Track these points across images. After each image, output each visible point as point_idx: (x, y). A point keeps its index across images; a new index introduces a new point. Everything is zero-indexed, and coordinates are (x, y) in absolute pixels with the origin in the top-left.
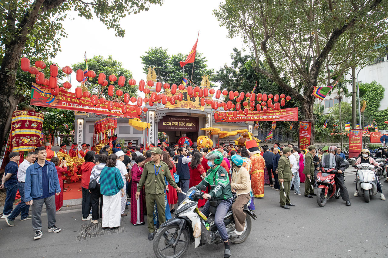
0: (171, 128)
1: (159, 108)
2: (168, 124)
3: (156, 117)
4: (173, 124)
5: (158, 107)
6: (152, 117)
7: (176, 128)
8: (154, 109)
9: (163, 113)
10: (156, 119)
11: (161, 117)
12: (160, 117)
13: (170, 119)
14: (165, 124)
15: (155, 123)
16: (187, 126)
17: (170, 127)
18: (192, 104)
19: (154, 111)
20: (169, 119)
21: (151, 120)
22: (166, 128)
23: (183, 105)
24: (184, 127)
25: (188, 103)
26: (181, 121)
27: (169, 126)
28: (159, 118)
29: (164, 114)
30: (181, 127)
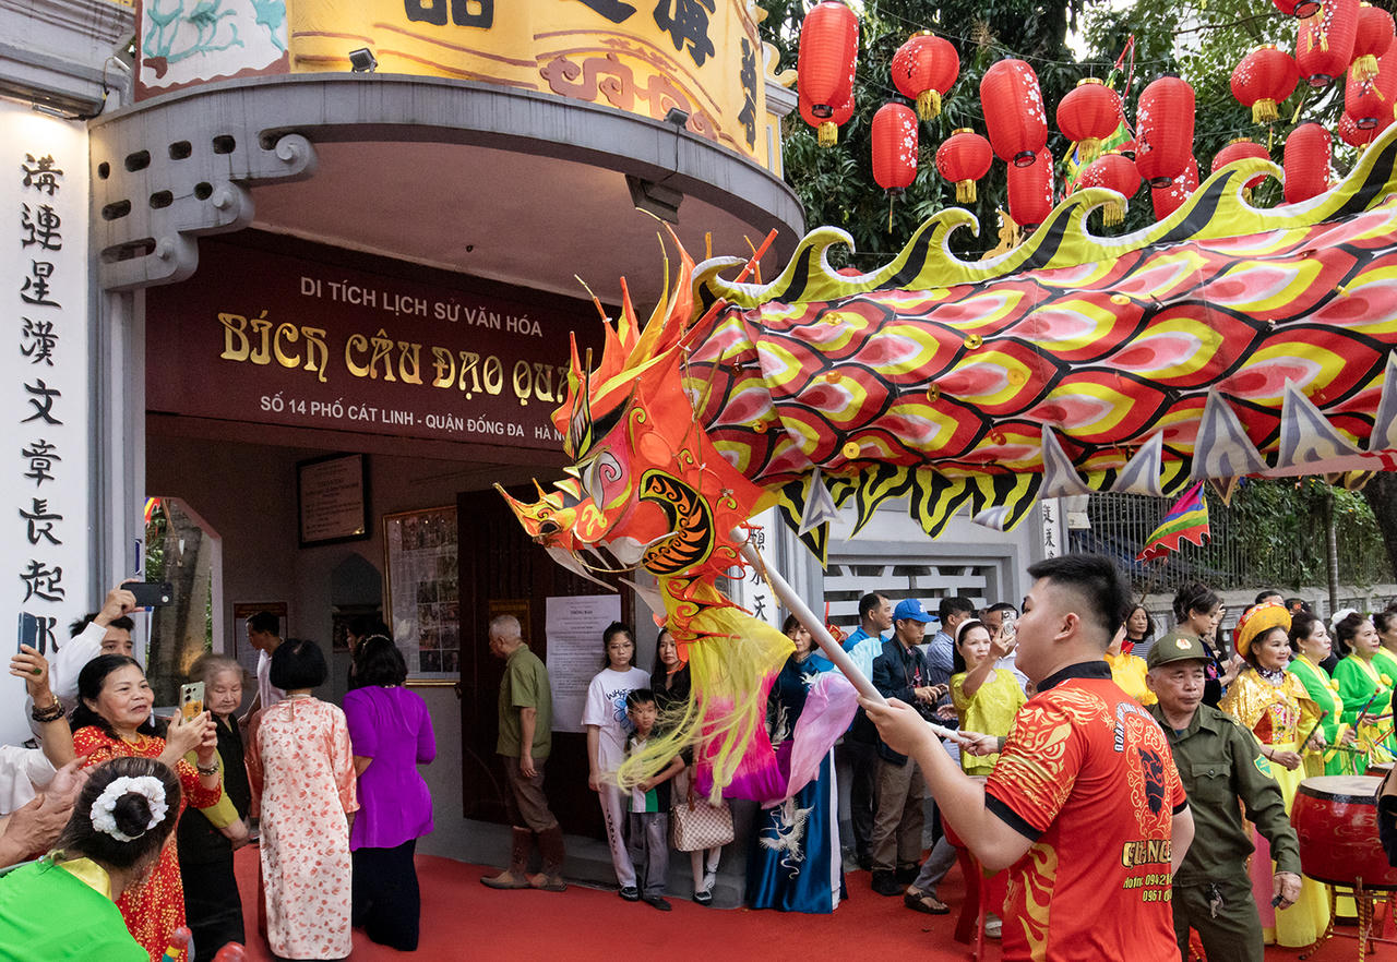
0: (331, 410)
1: (178, 74)
2: (290, 350)
3: (118, 210)
4: (361, 361)
5: (159, 65)
6: (57, 204)
7: (401, 418)
8: (91, 91)
9: (271, 139)
10: (121, 232)
11: (223, 193)
12: (204, 191)
13: (316, 289)
14: (255, 342)
15: (106, 294)
16: (524, 395)
17: (326, 395)
18: (679, 75)
19: (84, 112)
20: (311, 287)
21: (38, 253)
22: (268, 404)
23: (578, 60)
24: (484, 406)
25: (640, 55)
26: (461, 339)
27: (300, 383)
28: (195, 214)
29: (288, 147)
30: (452, 402)
